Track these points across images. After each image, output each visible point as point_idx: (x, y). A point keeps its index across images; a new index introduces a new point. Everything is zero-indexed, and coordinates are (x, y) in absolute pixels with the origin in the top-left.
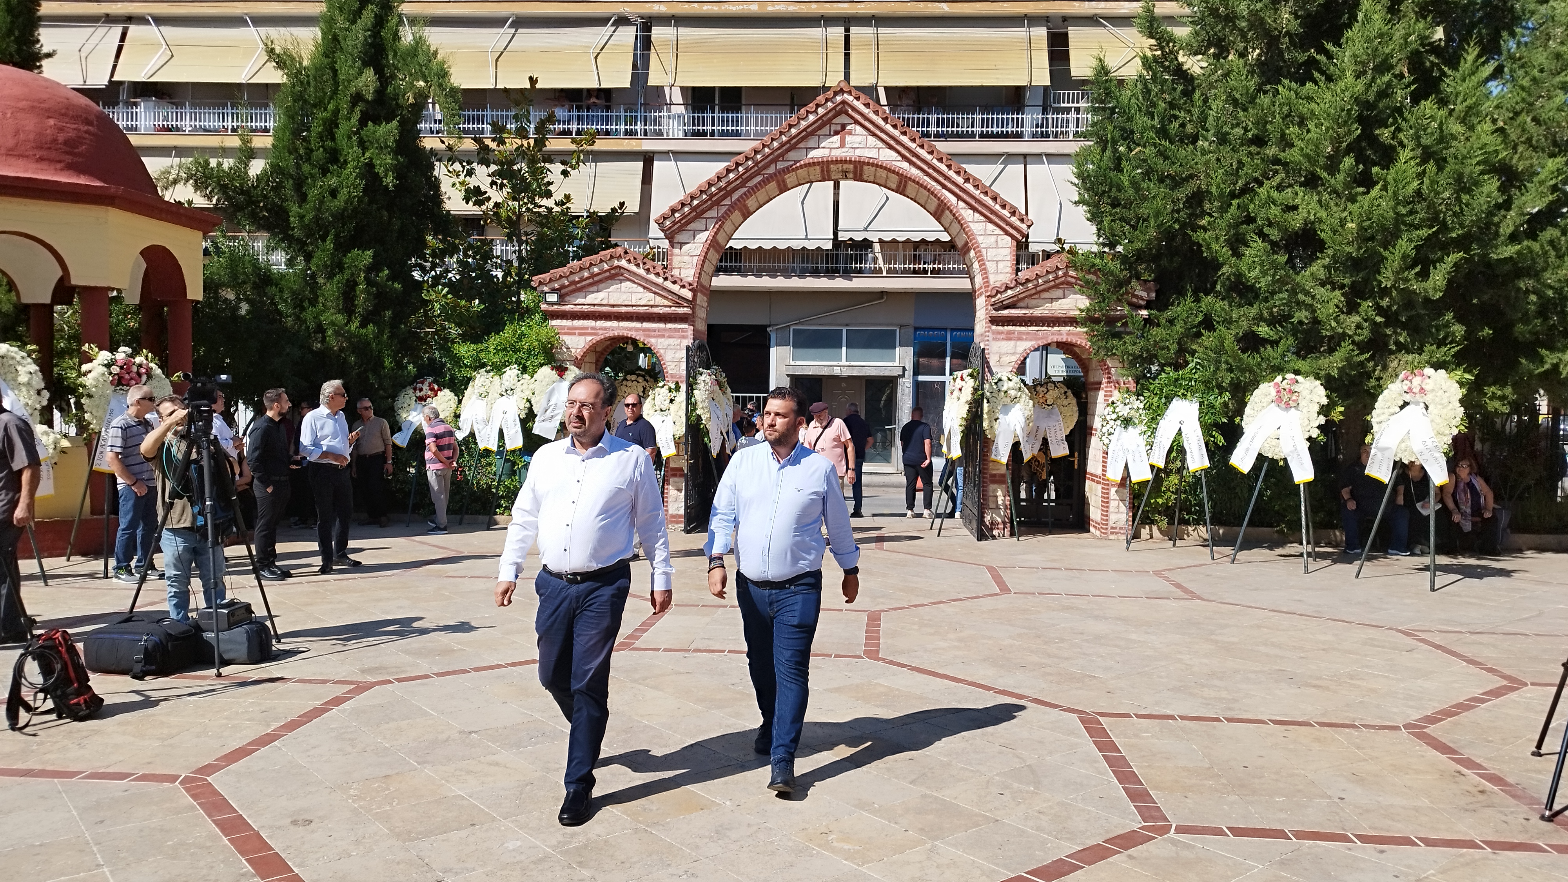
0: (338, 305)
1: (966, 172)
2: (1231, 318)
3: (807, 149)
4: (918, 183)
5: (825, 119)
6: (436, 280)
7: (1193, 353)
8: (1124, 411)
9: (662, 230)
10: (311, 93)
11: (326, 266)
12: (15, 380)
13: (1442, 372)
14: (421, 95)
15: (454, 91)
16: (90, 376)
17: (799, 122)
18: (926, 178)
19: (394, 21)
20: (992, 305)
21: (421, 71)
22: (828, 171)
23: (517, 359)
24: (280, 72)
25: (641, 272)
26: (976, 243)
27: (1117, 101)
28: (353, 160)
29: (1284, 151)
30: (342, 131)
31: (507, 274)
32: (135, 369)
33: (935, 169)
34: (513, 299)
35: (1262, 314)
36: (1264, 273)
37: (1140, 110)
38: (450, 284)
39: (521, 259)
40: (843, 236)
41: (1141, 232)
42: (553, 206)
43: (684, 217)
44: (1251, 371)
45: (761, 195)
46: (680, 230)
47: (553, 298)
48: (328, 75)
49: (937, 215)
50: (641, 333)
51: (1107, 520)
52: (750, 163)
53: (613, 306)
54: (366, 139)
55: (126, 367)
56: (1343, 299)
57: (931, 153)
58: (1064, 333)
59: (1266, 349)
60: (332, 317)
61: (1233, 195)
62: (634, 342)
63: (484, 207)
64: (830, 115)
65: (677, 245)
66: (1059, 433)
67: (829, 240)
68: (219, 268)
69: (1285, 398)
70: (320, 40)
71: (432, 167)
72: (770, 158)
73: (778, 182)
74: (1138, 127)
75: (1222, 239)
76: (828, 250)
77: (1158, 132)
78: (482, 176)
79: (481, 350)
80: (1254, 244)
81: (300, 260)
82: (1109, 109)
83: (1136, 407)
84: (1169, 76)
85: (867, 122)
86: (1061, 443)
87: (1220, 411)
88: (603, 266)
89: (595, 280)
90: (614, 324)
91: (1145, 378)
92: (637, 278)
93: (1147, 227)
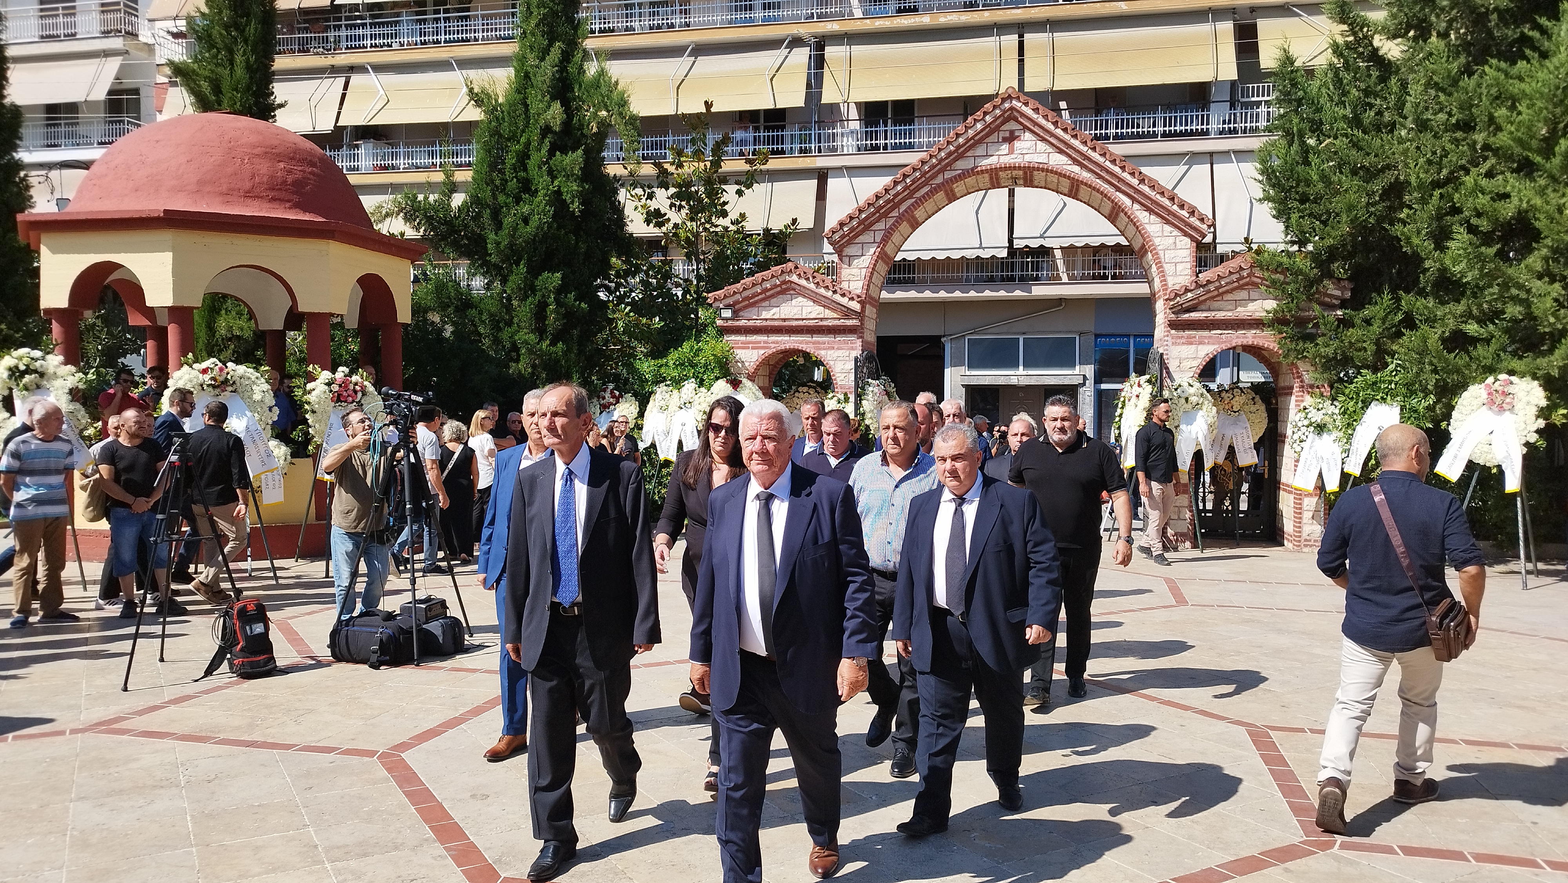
0: (531, 325)
1: (1140, 173)
2: (1436, 315)
3: (975, 157)
4: (1090, 186)
5: (992, 126)
6: (621, 299)
7: (1392, 354)
8: (1317, 417)
9: (831, 244)
10: (505, 130)
11: (520, 289)
12: (250, 398)
14: (604, 124)
15: (634, 118)
16: (314, 393)
17: (966, 131)
18: (1098, 180)
19: (579, 56)
20: (1170, 309)
21: (603, 101)
22: (997, 179)
23: (694, 373)
24: (479, 110)
25: (812, 286)
26: (1153, 245)
27: (1305, 93)
28: (544, 188)
29: (1495, 135)
30: (532, 163)
31: (686, 292)
32: (351, 387)
33: (1107, 171)
34: (692, 316)
35: (1471, 311)
36: (1471, 268)
37: (1332, 100)
38: (633, 303)
39: (699, 278)
40: (1018, 244)
41: (1333, 228)
42: (729, 225)
43: (852, 230)
44: (1458, 371)
45: (929, 205)
46: (850, 242)
47: (727, 313)
48: (521, 109)
49: (1112, 218)
50: (811, 345)
51: (1300, 532)
52: (918, 173)
53: (784, 320)
54: (554, 168)
55: (344, 385)
56: (1563, 292)
57: (1103, 155)
58: (1250, 337)
59: (1475, 347)
60: (526, 336)
61: (1436, 184)
62: (806, 355)
63: (664, 229)
64: (998, 122)
65: (846, 260)
66: (1246, 440)
67: (1005, 247)
68: (427, 294)
69: (1498, 401)
70: (513, 79)
71: (615, 192)
72: (937, 169)
73: (946, 192)
74: (1326, 116)
75: (1423, 232)
76: (1003, 258)
77: (1349, 122)
78: (662, 199)
79: (662, 365)
80: (1459, 237)
81: (497, 284)
82: (1295, 100)
83: (1330, 413)
84: (1363, 62)
85: (1036, 127)
86: (1249, 451)
87: (1424, 415)
88: (775, 281)
89: (767, 295)
90: (786, 337)
91: (1340, 381)
92: (807, 292)
93: (1339, 222)
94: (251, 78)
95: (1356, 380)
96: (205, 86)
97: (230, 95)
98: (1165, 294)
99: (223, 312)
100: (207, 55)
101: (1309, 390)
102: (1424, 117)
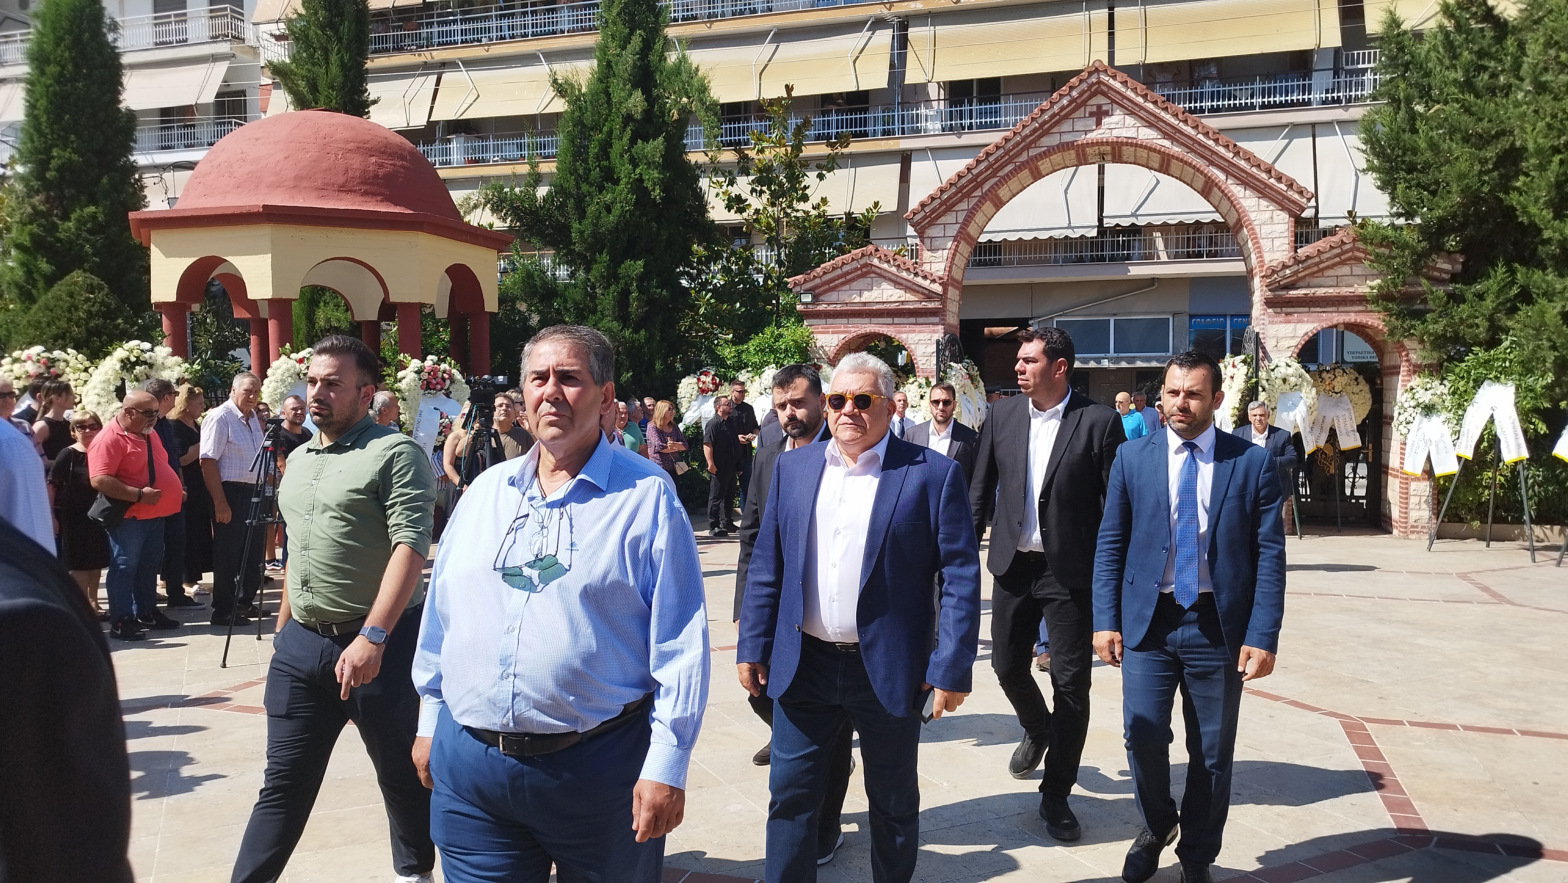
0: (614, 313)
1: (1235, 145)
2: (1555, 289)
3: (1060, 133)
4: (1182, 160)
5: (1079, 101)
6: (704, 285)
7: (1506, 331)
8: (1425, 397)
9: (913, 226)
10: (588, 118)
11: (604, 277)
14: (684, 111)
15: (715, 104)
16: (404, 381)
17: (1052, 107)
18: (1190, 154)
19: (660, 44)
20: (1266, 286)
21: (683, 88)
22: (1084, 155)
23: (774, 359)
24: (563, 101)
25: (894, 270)
26: (1248, 220)
27: (1413, 57)
28: (625, 176)
30: (614, 151)
31: (768, 277)
32: (440, 374)
33: (1200, 144)
34: (774, 302)
37: (1442, 64)
38: (715, 291)
39: (780, 262)
40: (1108, 223)
41: (1442, 198)
42: (810, 209)
43: (933, 211)
45: (1013, 184)
46: (931, 224)
47: (807, 298)
48: (603, 98)
49: (1206, 193)
50: (892, 329)
51: (1408, 518)
52: (1001, 151)
53: (865, 303)
54: (636, 156)
55: (433, 372)
57: (1196, 127)
58: (1353, 314)
60: (609, 324)
61: (1556, 150)
62: (888, 339)
63: (745, 215)
64: (1085, 96)
65: (927, 241)
66: (1348, 422)
67: (1093, 227)
68: (514, 283)
70: (596, 69)
71: (697, 179)
72: (1021, 146)
73: (1031, 170)
74: (1435, 81)
75: (1541, 201)
76: (1092, 238)
77: (1461, 86)
78: (743, 186)
79: (743, 351)
81: (581, 274)
82: (1402, 65)
83: (1439, 393)
84: (1477, 23)
85: (1125, 101)
86: (1351, 434)
87: (1542, 395)
88: (855, 264)
89: (847, 279)
90: (867, 320)
91: (1450, 359)
92: (888, 275)
93: (1449, 192)
94: (345, 76)
95: (1467, 358)
96: (302, 84)
97: (326, 93)
98: (1261, 271)
99: (322, 304)
100: (304, 55)
101: (1417, 370)
102: (1544, 79)
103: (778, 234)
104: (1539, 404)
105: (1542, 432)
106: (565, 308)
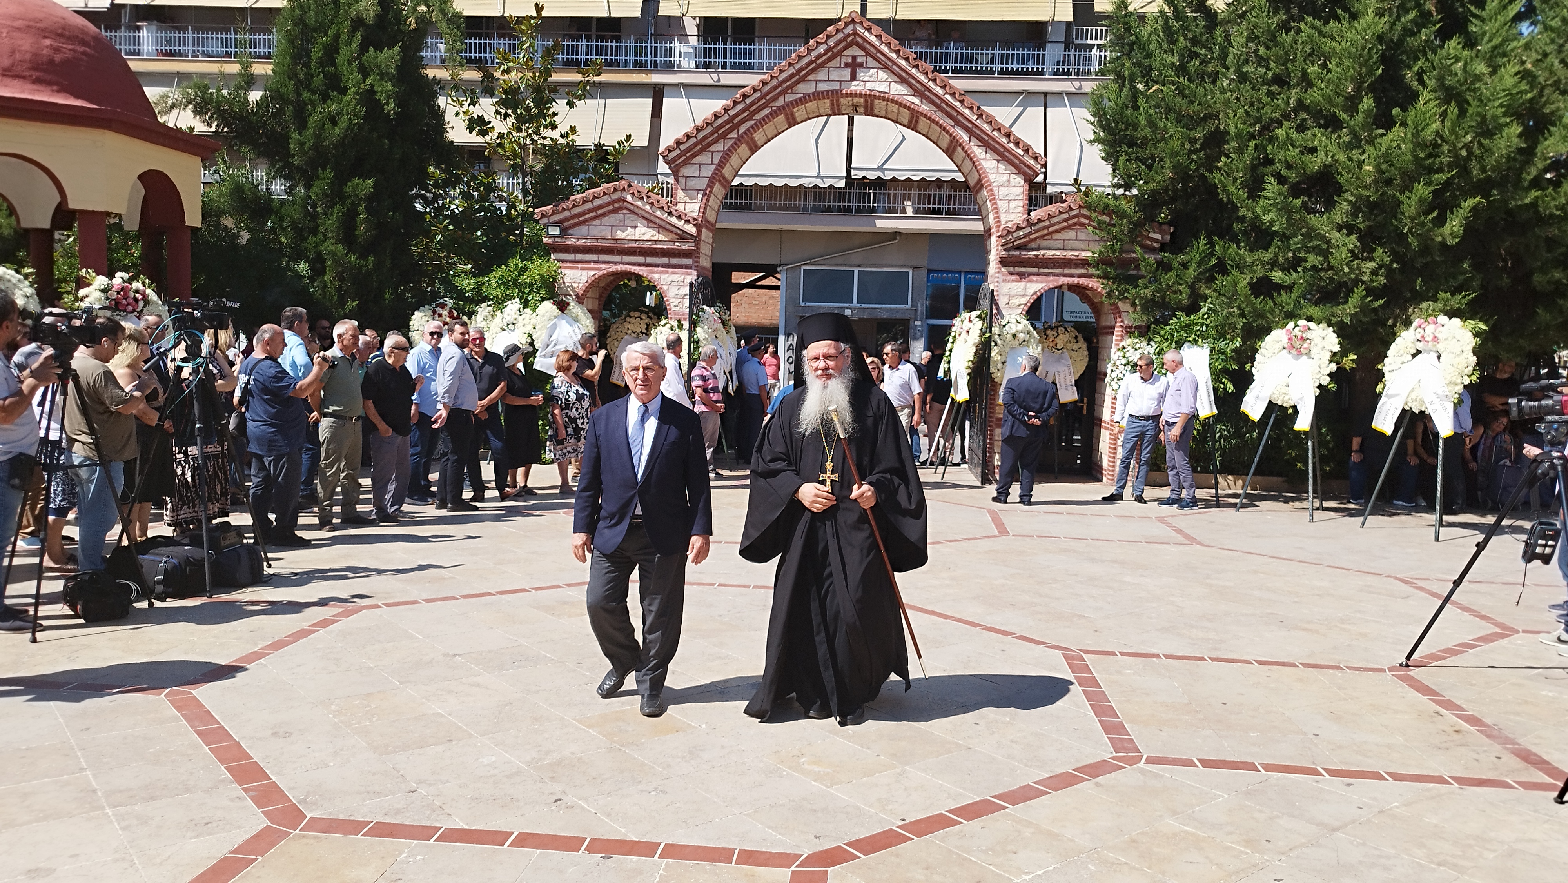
0: (338, 235)
1: (979, 108)
2: (1246, 262)
3: (816, 81)
4: (929, 118)
5: (835, 50)
6: (439, 211)
7: (1205, 298)
8: (1134, 356)
9: (667, 163)
10: (311, 18)
11: (327, 195)
13: (1456, 321)
14: (423, 21)
15: (458, 16)
16: (86, 299)
17: (809, 53)
18: (937, 113)
20: (1002, 246)
22: (838, 105)
23: (518, 294)
25: (647, 207)
26: (988, 181)
27: (1137, 38)
28: (354, 86)
29: (1306, 91)
30: (342, 58)
31: (511, 206)
32: (132, 294)
33: (947, 104)
34: (517, 232)
35: (1277, 259)
36: (1279, 218)
37: (1161, 46)
38: (453, 217)
39: (525, 192)
40: (856, 174)
41: (1157, 173)
42: (558, 137)
43: (688, 150)
44: (1263, 316)
45: (769, 128)
46: (686, 163)
47: (555, 231)
49: (950, 152)
50: (644, 268)
52: (758, 94)
53: (616, 241)
54: (367, 65)
55: (123, 291)
56: (1359, 244)
57: (944, 87)
58: (1075, 277)
59: (1279, 294)
60: (332, 247)
61: (1252, 136)
62: (638, 277)
63: (488, 138)
64: (841, 46)
65: (682, 180)
66: (1068, 377)
67: (841, 178)
68: (221, 195)
69: (1298, 344)
71: (435, 96)
72: (777, 91)
73: (786, 116)
74: (1156, 64)
75: (1239, 181)
76: (840, 188)
77: (1176, 69)
78: (486, 107)
79: (483, 284)
80: (1270, 187)
81: (300, 190)
82: (1128, 44)
84: (1191, 12)
85: (879, 55)
86: (1070, 388)
87: (1231, 357)
88: (606, 199)
89: (598, 213)
90: (617, 258)
91: (1157, 322)
92: (641, 212)
93: (1163, 167)
95: (1171, 322)
98: (998, 231)
101: (1129, 331)
102: (1245, 70)
103: (523, 162)
104: (1228, 366)
105: (1230, 391)
106: (281, 226)
